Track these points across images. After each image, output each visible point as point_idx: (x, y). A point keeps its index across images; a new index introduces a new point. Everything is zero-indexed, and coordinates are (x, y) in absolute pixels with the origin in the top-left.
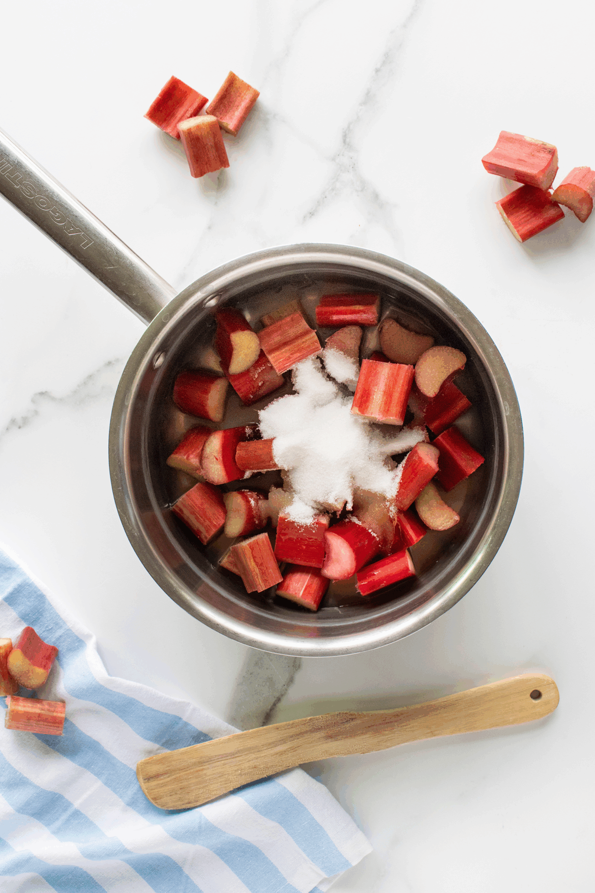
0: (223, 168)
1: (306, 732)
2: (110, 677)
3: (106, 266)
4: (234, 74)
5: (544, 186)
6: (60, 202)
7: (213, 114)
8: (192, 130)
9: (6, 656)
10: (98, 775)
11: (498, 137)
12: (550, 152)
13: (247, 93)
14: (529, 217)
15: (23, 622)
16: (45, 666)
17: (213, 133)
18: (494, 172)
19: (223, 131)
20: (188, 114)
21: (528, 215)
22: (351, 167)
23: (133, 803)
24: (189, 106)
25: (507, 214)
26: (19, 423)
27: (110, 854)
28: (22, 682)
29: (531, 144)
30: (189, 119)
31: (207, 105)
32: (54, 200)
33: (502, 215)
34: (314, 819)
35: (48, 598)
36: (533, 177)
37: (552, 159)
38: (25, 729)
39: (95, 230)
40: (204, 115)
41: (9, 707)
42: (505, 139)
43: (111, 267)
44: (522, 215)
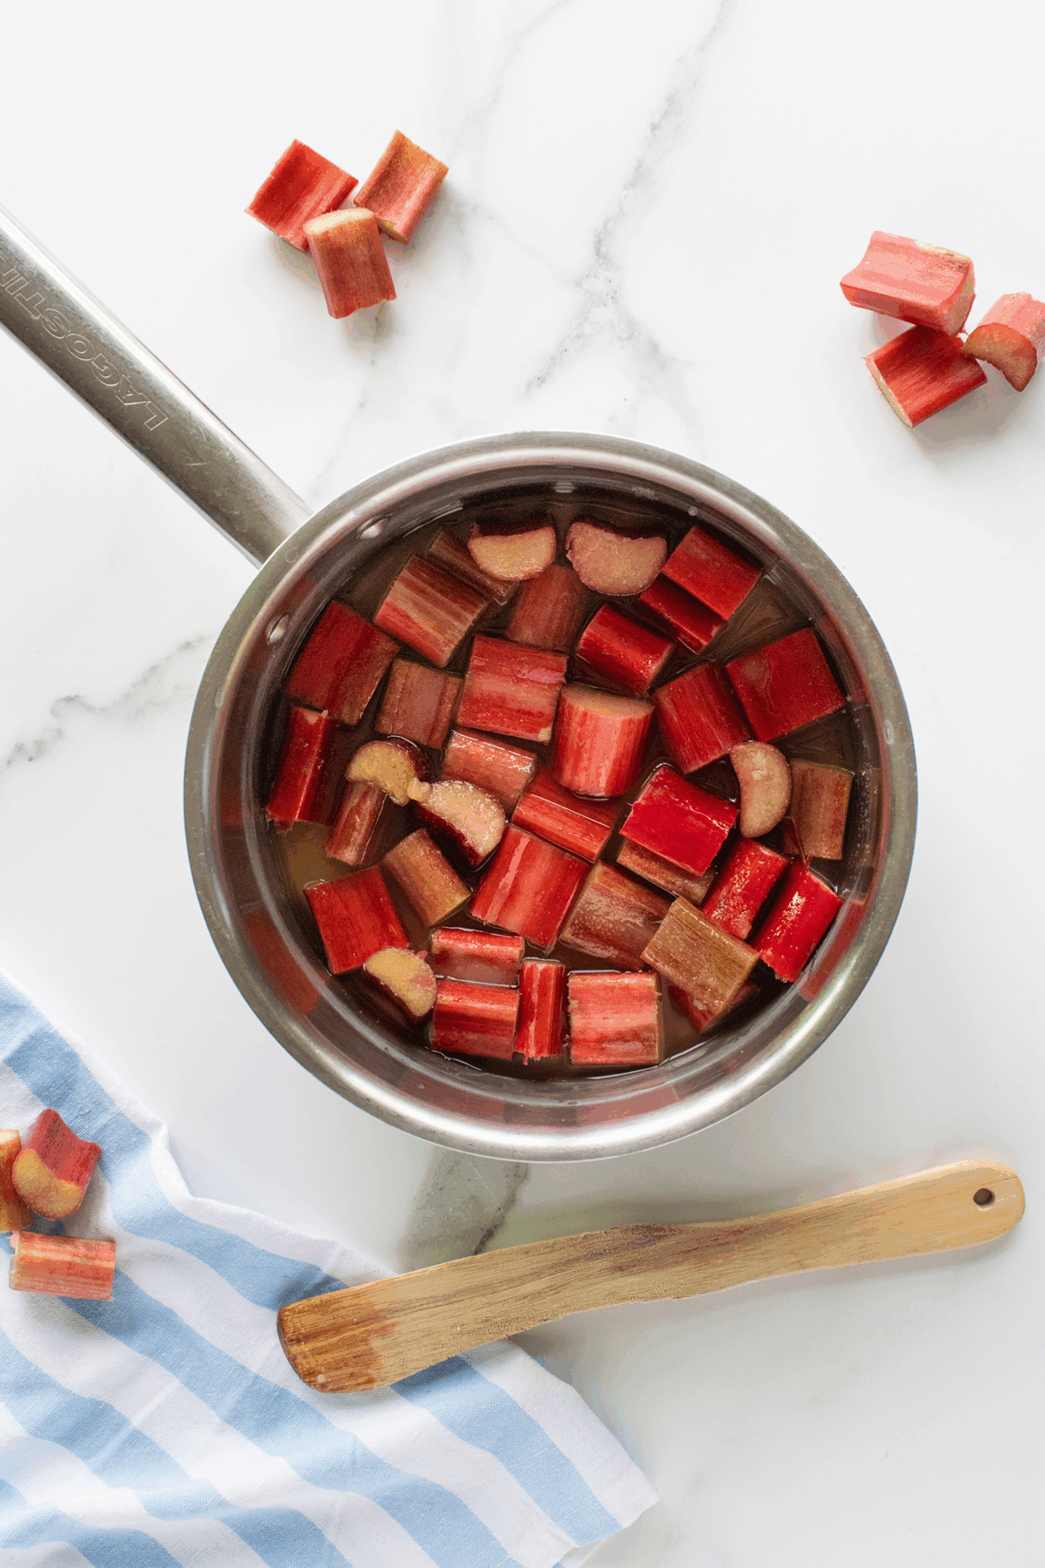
0: (384, 300)
1: (577, 1260)
2: (194, 1199)
3: (188, 461)
4: (404, 137)
5: (949, 328)
6: (110, 347)
7: (366, 207)
8: (330, 235)
9: (10, 1162)
10: (173, 1369)
11: (869, 241)
12: (960, 267)
13: (425, 169)
14: (924, 383)
15: (39, 1102)
16: (78, 1180)
17: (368, 240)
18: (862, 304)
19: (384, 235)
20: (323, 207)
21: (922, 379)
22: (610, 297)
23: (236, 1417)
24: (323, 192)
25: (885, 377)
26: (30, 752)
27: (196, 1509)
28: (38, 1206)
29: (926, 254)
30: (323, 216)
31: (357, 190)
32: (100, 342)
33: (876, 380)
34: (554, 1446)
35: (82, 1058)
36: (931, 312)
37: (963, 281)
38: (45, 1290)
39: (171, 397)
40: (351, 207)
41: (17, 1252)
42: (881, 245)
43: (196, 462)
44: (911, 378)
